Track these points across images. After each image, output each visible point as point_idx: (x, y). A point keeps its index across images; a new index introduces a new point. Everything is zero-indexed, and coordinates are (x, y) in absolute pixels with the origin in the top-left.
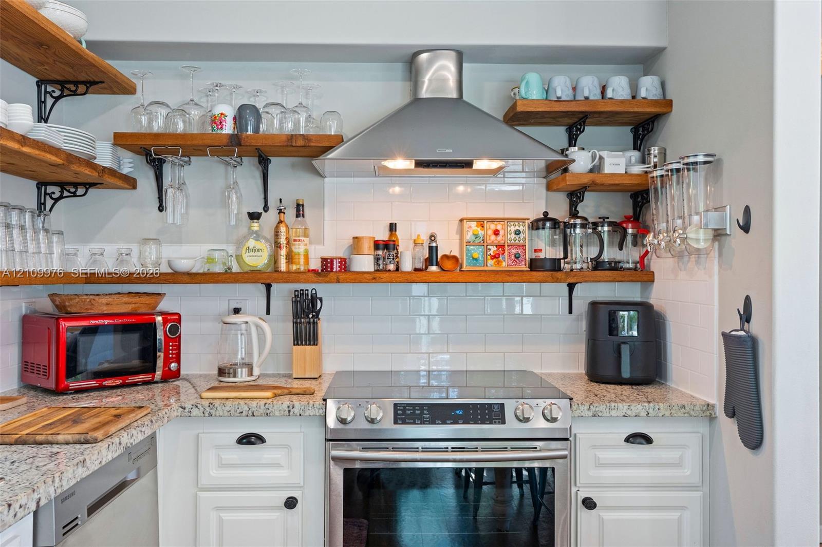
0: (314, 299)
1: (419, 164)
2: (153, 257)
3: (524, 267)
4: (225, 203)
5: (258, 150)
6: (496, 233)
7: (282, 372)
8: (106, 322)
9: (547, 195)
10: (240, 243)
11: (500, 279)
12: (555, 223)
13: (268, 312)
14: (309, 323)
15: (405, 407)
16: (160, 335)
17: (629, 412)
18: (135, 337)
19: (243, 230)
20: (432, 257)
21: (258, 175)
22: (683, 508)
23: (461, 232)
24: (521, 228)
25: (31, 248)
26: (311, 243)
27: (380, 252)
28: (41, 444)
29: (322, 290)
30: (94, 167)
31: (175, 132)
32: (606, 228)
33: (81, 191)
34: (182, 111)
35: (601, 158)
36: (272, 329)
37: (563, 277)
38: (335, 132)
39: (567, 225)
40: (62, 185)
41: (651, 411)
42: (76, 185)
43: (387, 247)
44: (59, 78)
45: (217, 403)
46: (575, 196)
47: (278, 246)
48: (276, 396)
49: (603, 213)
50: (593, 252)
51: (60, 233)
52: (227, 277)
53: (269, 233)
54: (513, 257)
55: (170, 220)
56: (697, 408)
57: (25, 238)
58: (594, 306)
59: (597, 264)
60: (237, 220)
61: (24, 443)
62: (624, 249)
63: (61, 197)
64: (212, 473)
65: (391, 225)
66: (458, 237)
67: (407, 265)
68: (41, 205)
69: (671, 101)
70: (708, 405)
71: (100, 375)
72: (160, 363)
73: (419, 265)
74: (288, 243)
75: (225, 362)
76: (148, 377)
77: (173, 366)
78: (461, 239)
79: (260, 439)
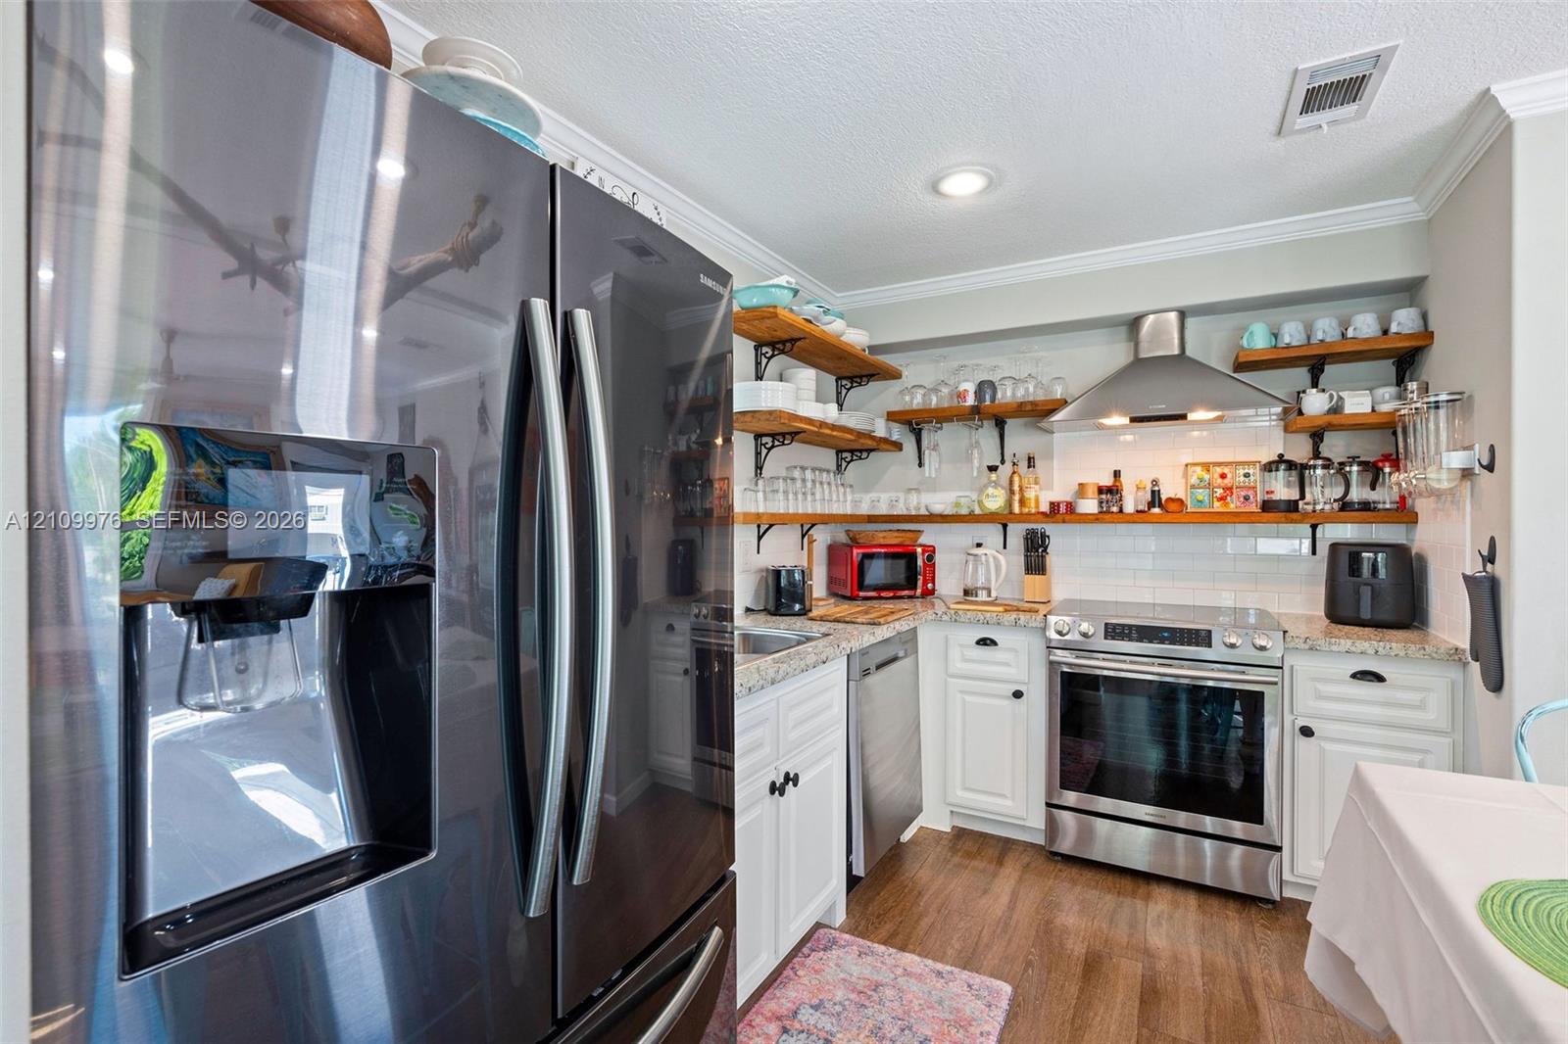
0: (1044, 536)
1: (1133, 420)
2: (915, 503)
3: (1254, 508)
4: (969, 459)
5: (994, 415)
6: (1223, 476)
7: (1017, 597)
8: (883, 550)
9: (1285, 438)
10: (981, 490)
11: (1226, 520)
12: (1291, 465)
13: (1005, 547)
14: (1038, 556)
15: (1115, 626)
16: (920, 562)
17: (1353, 649)
18: (902, 563)
19: (985, 481)
20: (1155, 499)
21: (995, 433)
22: (1426, 752)
23: (1186, 475)
24: (1251, 472)
25: (834, 497)
26: (1041, 489)
27: (1104, 496)
28: (848, 622)
29: (1050, 529)
30: (873, 438)
31: (927, 407)
32: (1355, 468)
33: (865, 455)
34: (935, 390)
35: (1340, 398)
36: (1007, 562)
37: (1299, 518)
38: (1061, 394)
39: (1304, 467)
40: (852, 451)
41: (1380, 649)
42: (861, 451)
43: (1111, 492)
44: (848, 374)
45: (960, 613)
46: (1317, 436)
47: (1012, 492)
48: (1006, 611)
49: (1354, 452)
50: (1339, 492)
51: (851, 486)
52: (971, 518)
53: (1005, 482)
54: (1242, 499)
55: (927, 474)
56: (1442, 651)
57: (830, 489)
58: (1335, 547)
59: (1345, 505)
60: (979, 472)
61: (839, 621)
62: (1377, 488)
63: (852, 460)
64: (958, 665)
65: (1115, 472)
66: (1184, 481)
67: (1129, 507)
68: (839, 466)
69: (1433, 333)
70: (1457, 649)
71: (878, 588)
72: (920, 583)
73: (1141, 508)
74: (1021, 489)
75: (969, 584)
76: (911, 593)
77: (930, 586)
78: (1187, 483)
79: (994, 643)
